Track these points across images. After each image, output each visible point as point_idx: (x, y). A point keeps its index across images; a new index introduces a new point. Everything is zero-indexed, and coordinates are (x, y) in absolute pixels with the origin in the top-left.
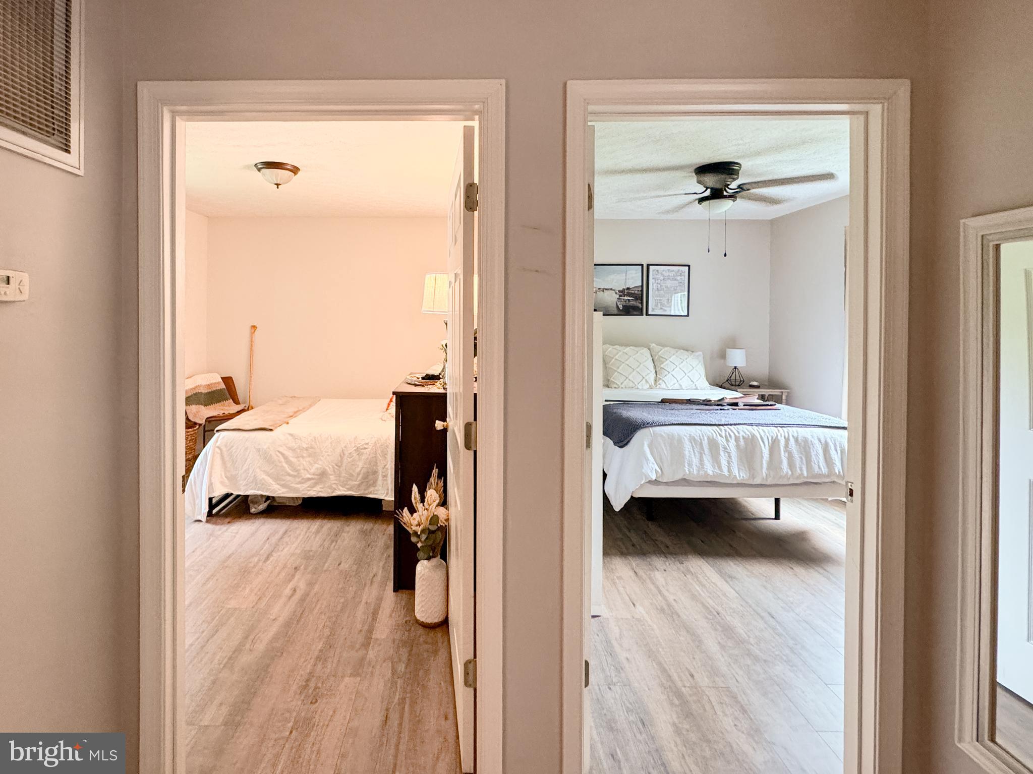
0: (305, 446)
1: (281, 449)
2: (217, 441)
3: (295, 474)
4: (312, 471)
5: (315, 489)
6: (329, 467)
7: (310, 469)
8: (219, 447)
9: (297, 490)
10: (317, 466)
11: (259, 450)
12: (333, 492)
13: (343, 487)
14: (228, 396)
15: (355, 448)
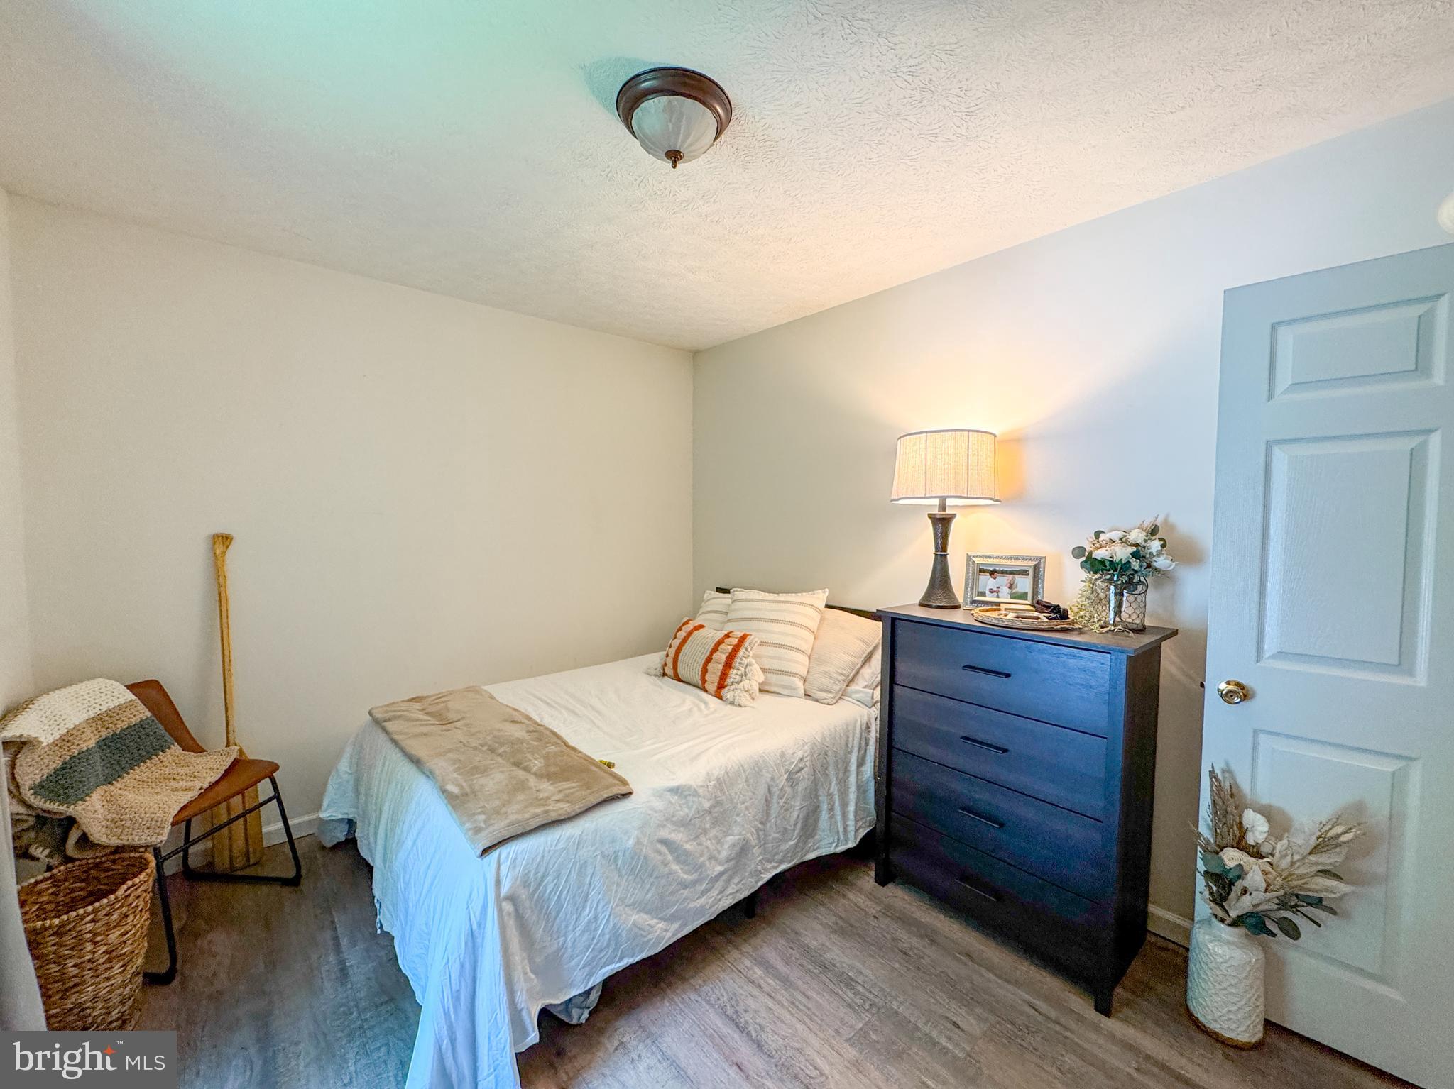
0: (707, 805)
1: (664, 833)
2: (498, 883)
3: (695, 876)
4: (724, 854)
5: (730, 890)
6: (752, 833)
7: (719, 852)
8: (512, 898)
9: (701, 910)
10: (730, 839)
11: (612, 859)
12: (757, 882)
13: (770, 862)
14: (170, 739)
15: (786, 776)
